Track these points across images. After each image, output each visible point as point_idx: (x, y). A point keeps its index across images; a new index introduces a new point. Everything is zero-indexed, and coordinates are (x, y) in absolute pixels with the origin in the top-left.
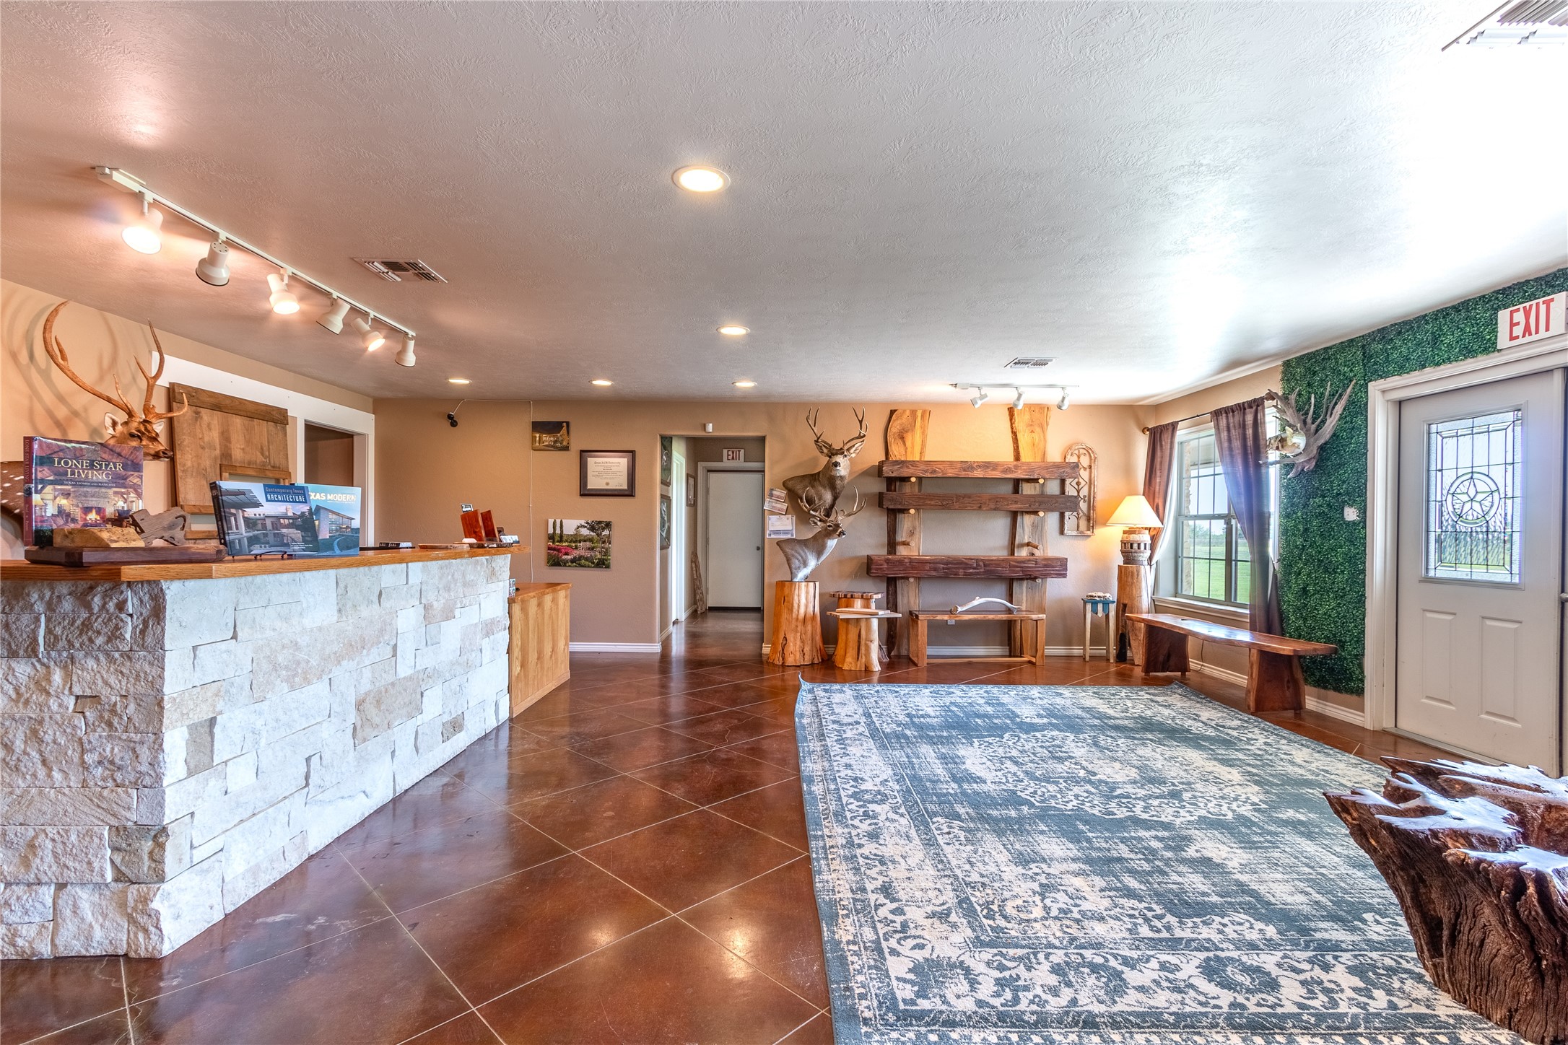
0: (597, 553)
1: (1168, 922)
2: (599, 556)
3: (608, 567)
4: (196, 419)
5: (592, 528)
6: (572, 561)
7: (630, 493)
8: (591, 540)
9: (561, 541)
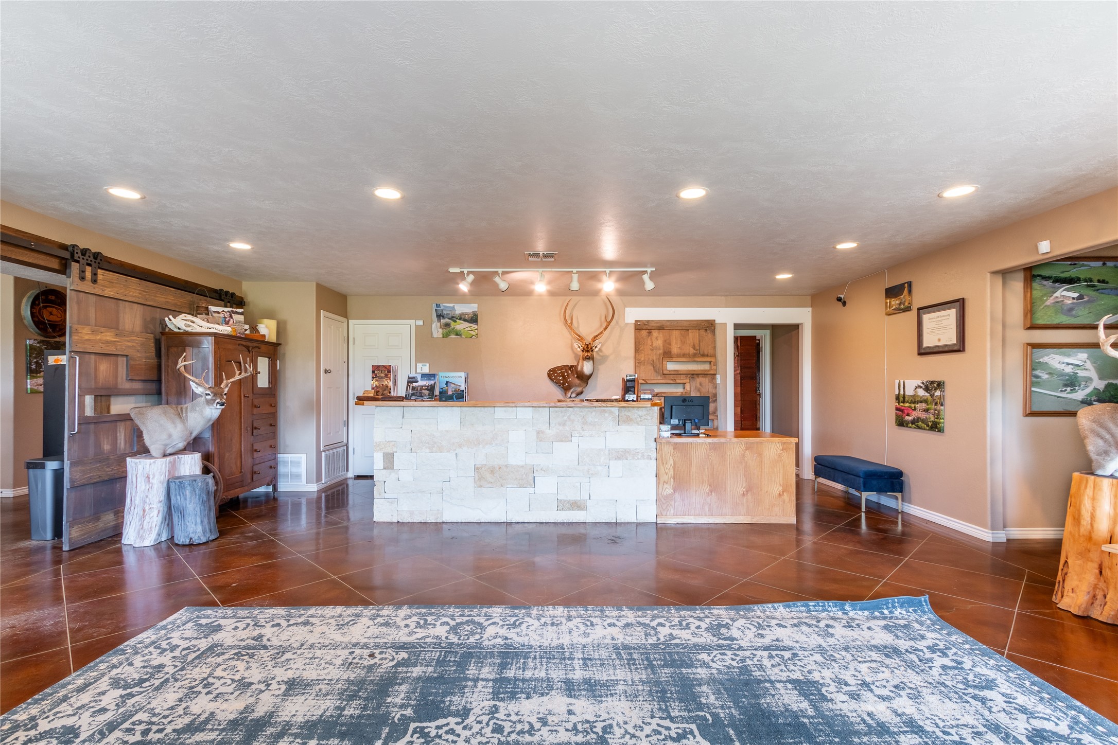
0: (931, 416)
1: (134, 735)
2: (932, 419)
3: (941, 430)
4: (649, 336)
5: (927, 389)
6: (913, 422)
7: (959, 347)
8: (926, 401)
9: (904, 402)
